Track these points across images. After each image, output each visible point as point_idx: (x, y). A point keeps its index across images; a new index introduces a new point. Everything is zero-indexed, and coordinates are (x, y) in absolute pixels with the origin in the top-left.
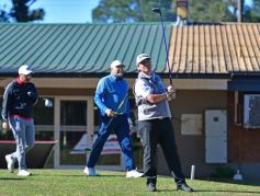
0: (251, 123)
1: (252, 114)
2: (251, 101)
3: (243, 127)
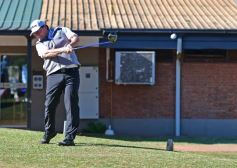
3: (114, 83)
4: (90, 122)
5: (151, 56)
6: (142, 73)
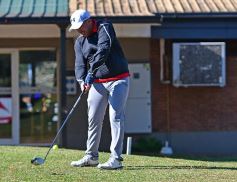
1: (183, 67)
2: (182, 52)
3: (171, 85)
4: (140, 137)
5: (220, 48)
6: (209, 72)
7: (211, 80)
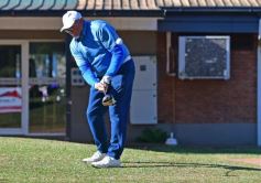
0: (187, 72)
1: (189, 60)
2: (187, 45)
4: (147, 128)
5: (225, 42)
6: (214, 65)
7: (216, 73)
